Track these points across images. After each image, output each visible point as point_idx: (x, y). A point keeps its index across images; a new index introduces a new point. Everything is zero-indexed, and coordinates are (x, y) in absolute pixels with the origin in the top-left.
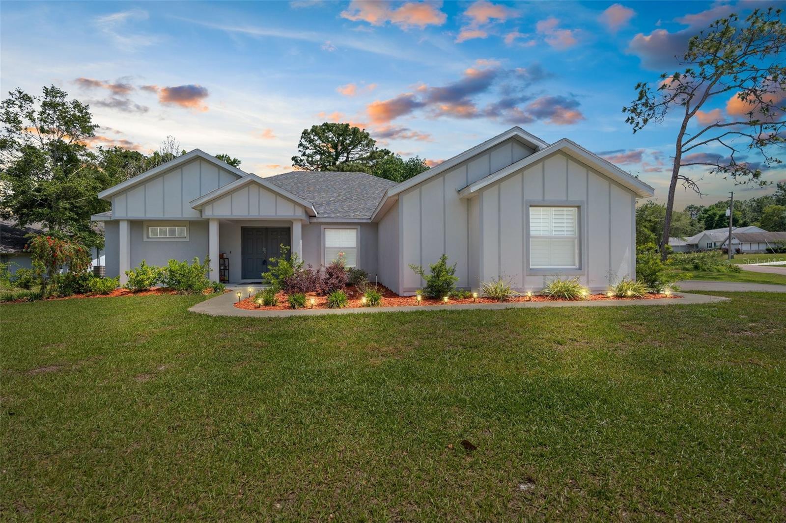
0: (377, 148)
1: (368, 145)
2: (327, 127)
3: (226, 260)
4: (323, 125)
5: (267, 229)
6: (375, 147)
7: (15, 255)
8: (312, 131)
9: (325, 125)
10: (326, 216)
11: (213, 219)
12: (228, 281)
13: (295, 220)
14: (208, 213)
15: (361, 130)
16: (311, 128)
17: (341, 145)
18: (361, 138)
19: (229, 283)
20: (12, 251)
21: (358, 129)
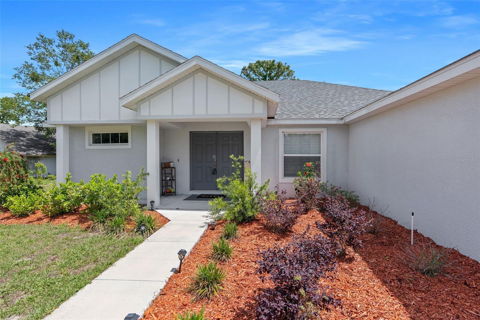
0: (294, 77)
1: (288, 75)
2: (259, 64)
3: (173, 170)
4: (256, 63)
5: (217, 133)
6: (293, 76)
7: (42, 157)
8: (249, 67)
9: (258, 62)
10: (285, 117)
11: (152, 121)
12: (175, 192)
13: (253, 119)
14: (145, 113)
15: (284, 64)
16: (248, 65)
17: (269, 77)
18: (284, 69)
19: (175, 195)
20: (40, 154)
21: (282, 64)
